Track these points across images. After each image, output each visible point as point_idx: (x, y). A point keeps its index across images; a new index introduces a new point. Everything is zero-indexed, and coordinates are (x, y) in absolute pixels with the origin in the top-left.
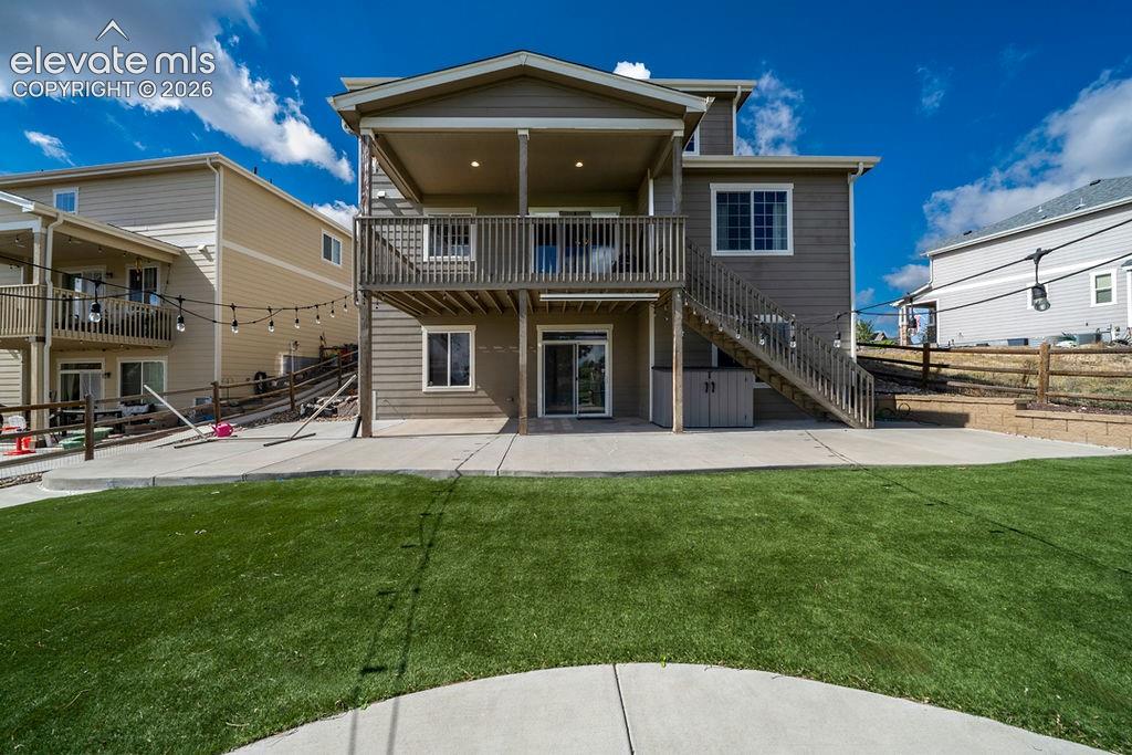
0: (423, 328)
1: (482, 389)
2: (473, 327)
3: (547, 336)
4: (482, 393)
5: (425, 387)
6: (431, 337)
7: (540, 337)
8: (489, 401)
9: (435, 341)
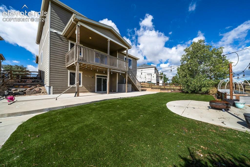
0: (68, 71)
1: (84, 86)
2: (82, 72)
3: (97, 76)
4: (84, 87)
5: (69, 86)
6: (70, 73)
7: (96, 76)
8: (86, 89)
9: (71, 74)
